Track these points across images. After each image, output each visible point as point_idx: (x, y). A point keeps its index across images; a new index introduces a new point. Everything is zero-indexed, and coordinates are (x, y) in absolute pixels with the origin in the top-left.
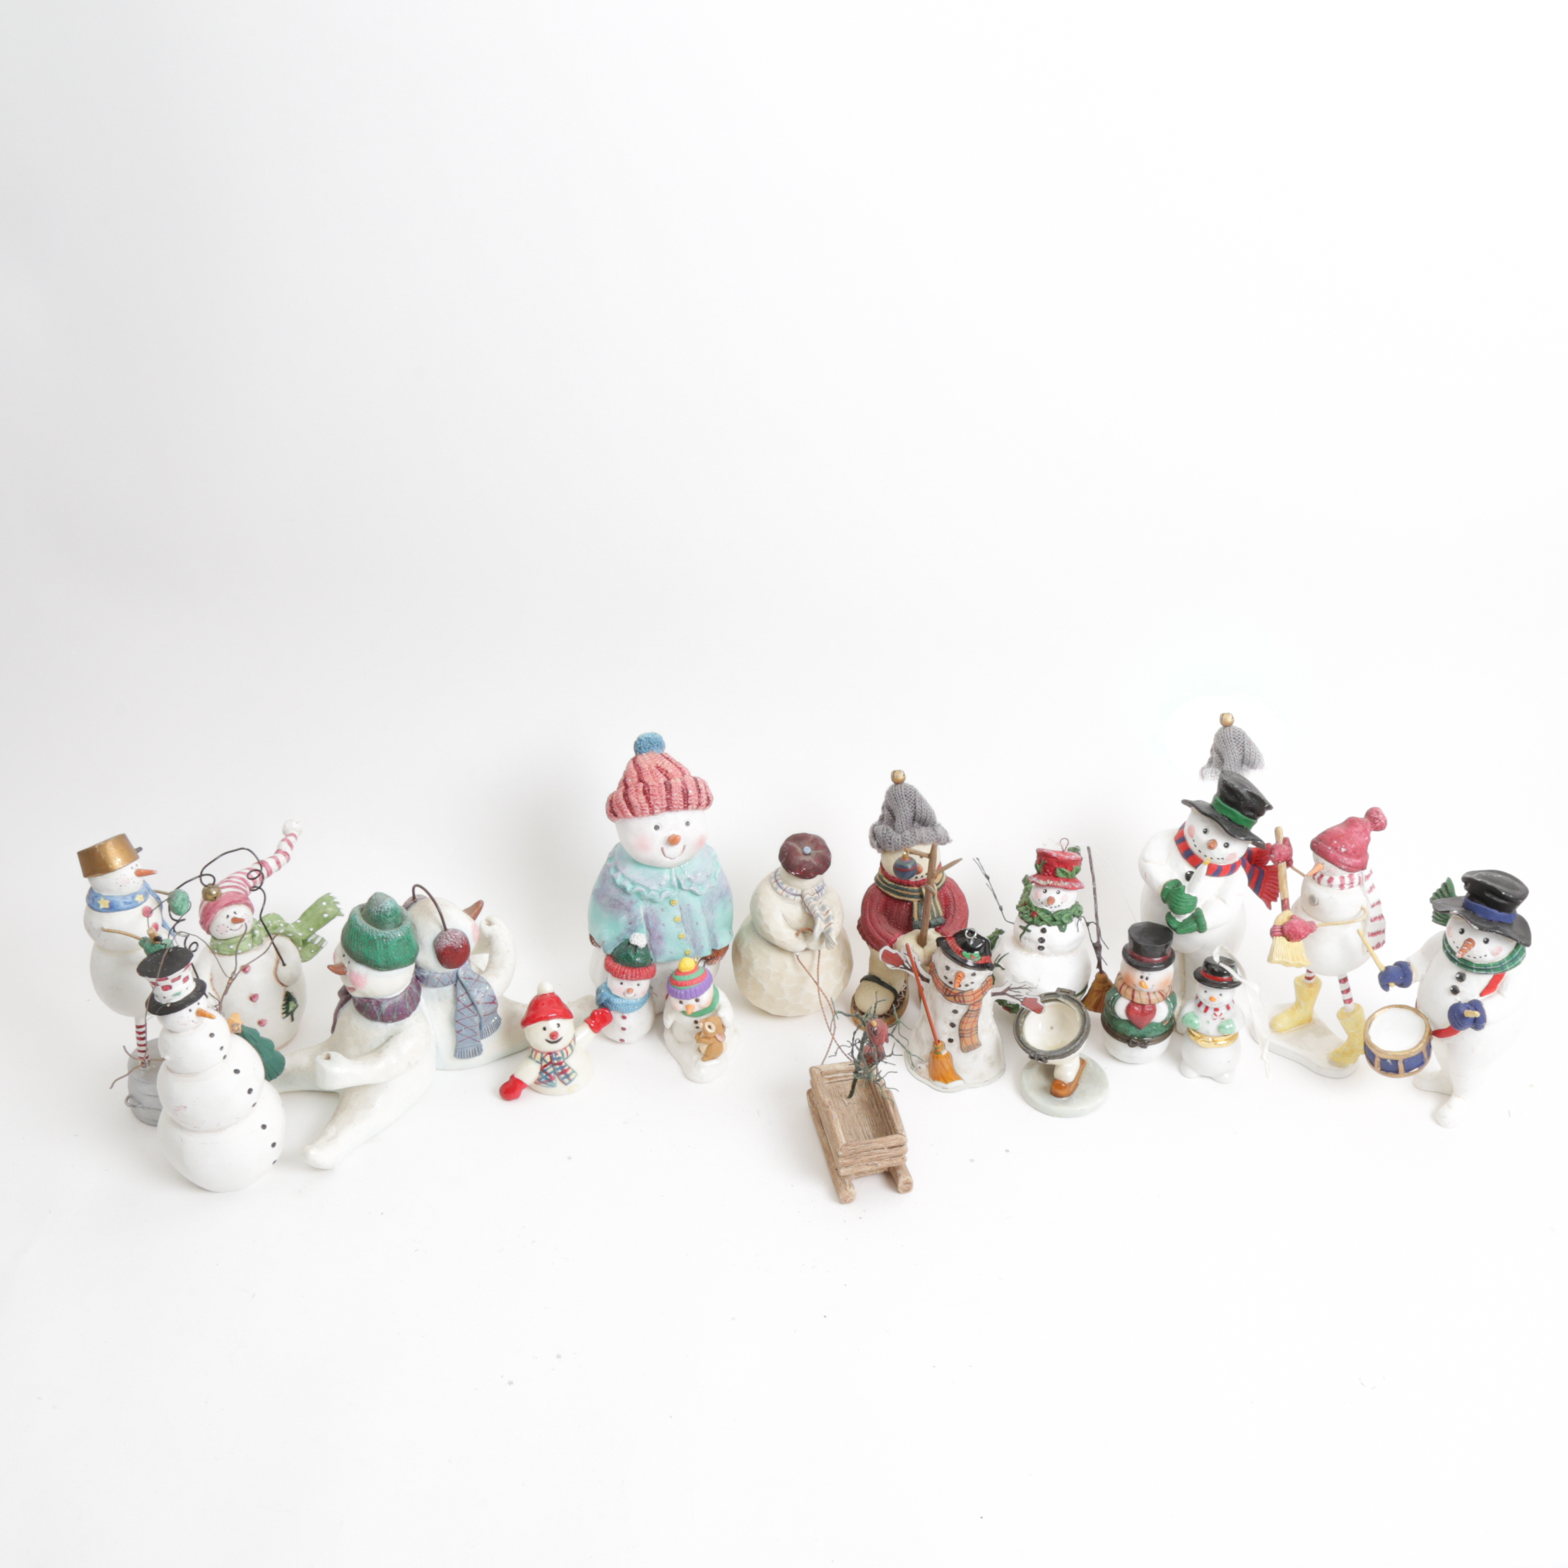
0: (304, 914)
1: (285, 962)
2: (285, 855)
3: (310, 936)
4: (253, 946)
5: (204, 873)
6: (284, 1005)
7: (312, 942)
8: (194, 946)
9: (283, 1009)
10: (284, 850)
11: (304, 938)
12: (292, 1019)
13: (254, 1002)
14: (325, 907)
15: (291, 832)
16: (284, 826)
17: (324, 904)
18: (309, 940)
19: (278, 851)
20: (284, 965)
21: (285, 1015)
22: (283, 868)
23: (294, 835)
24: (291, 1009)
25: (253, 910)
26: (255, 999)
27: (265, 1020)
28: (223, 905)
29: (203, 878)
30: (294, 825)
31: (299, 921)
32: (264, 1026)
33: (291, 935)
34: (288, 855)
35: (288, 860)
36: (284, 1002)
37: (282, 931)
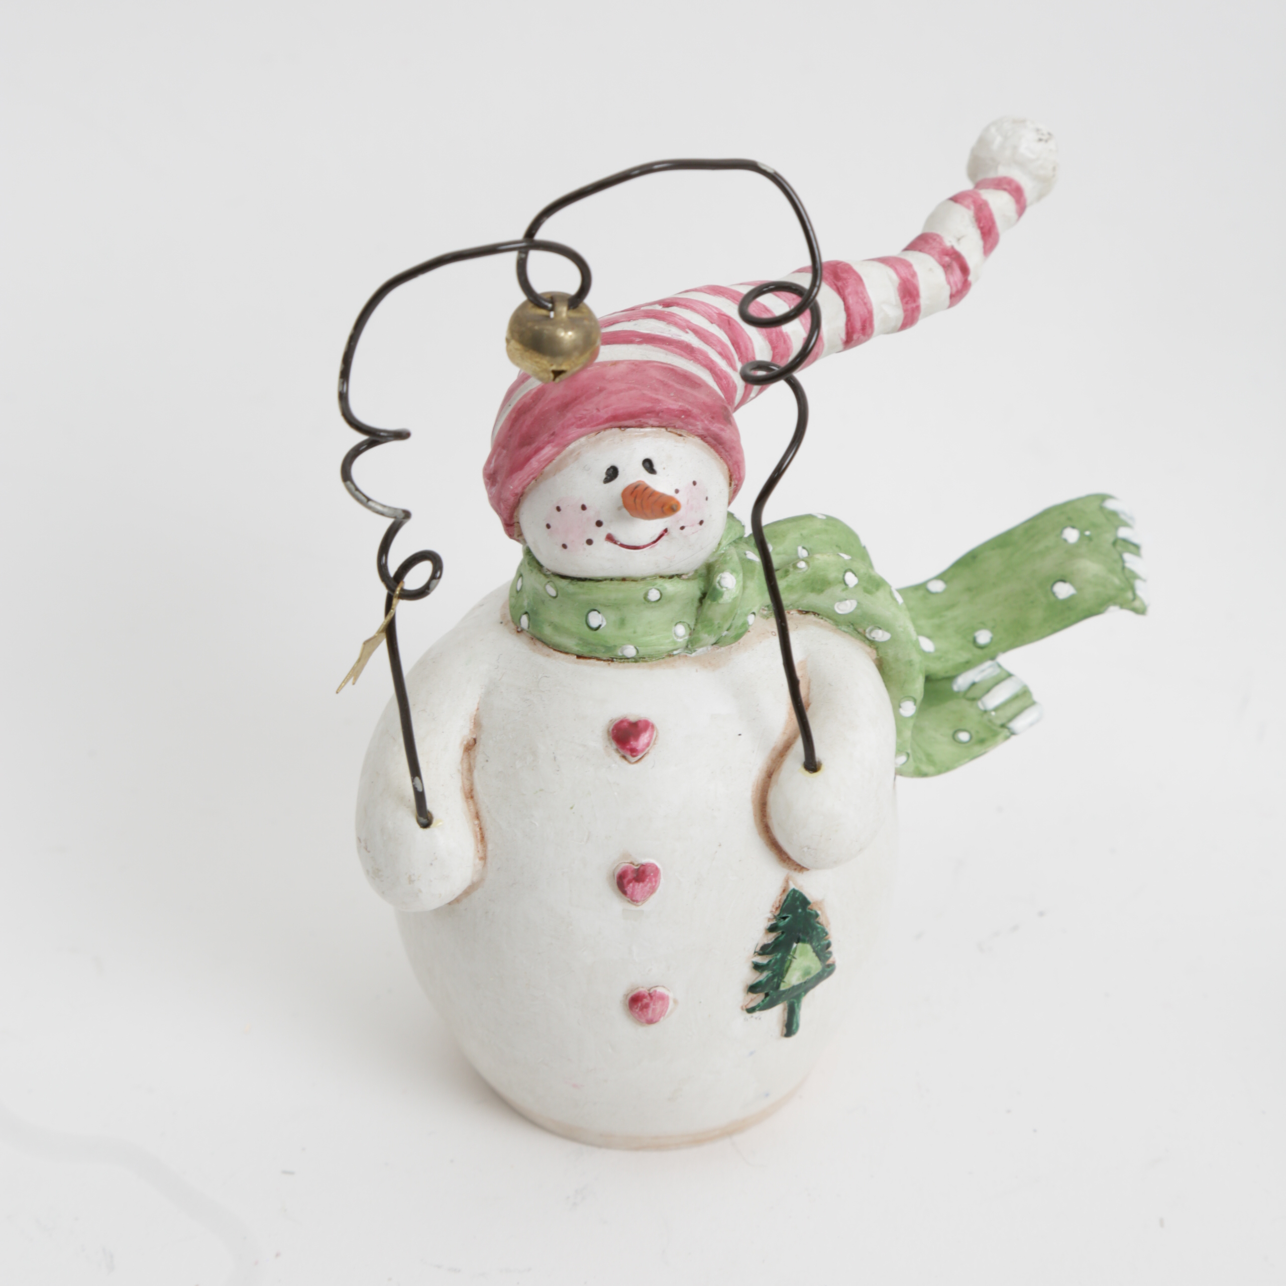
0: (970, 560)
1: (820, 753)
2: (946, 267)
3: (968, 665)
4: (691, 644)
5: (541, 235)
6: (764, 950)
7: (974, 693)
8: (423, 570)
9: (757, 967)
10: (949, 241)
11: (938, 668)
12: (790, 1028)
13: (634, 901)
14: (1072, 552)
15: (1002, 172)
16: (982, 142)
17: (1072, 535)
18: (962, 682)
19: (922, 243)
20: (812, 765)
21: (759, 998)
22: (922, 324)
23: (1017, 192)
24: (793, 978)
25: (735, 480)
26: (638, 888)
27: (663, 998)
28: (604, 414)
29: (535, 258)
30: (1028, 145)
31: (937, 587)
32: (650, 1022)
33: (880, 636)
34: (965, 270)
35: (957, 295)
36: (770, 938)
37: (845, 607)
